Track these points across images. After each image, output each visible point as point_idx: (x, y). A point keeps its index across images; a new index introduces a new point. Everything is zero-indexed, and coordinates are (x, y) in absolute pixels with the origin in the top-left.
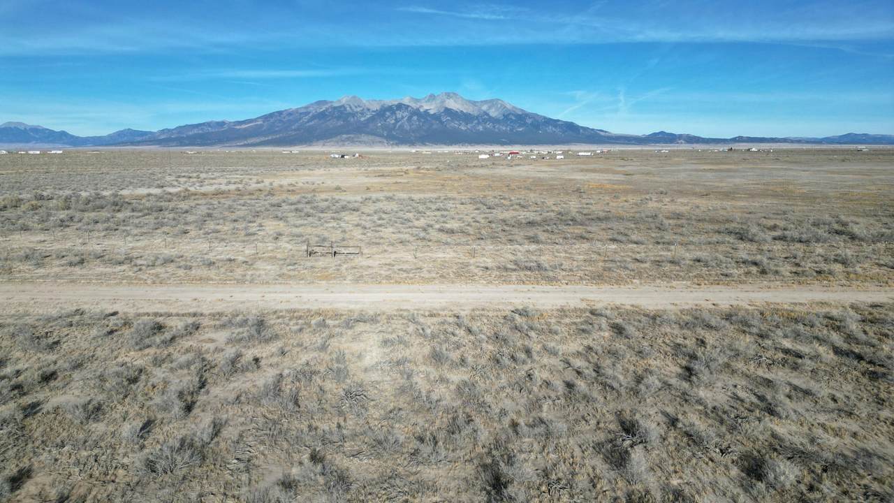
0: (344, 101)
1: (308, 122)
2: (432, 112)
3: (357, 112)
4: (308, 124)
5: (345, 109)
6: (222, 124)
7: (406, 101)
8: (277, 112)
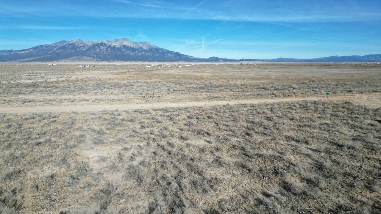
0: (74, 41)
1: (57, 50)
2: (117, 47)
3: (81, 46)
4: (56, 52)
5: (75, 45)
6: (11, 51)
7: (105, 42)
8: (41, 46)
